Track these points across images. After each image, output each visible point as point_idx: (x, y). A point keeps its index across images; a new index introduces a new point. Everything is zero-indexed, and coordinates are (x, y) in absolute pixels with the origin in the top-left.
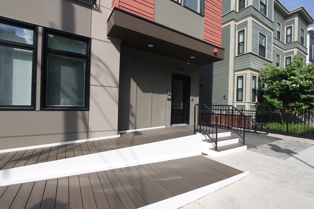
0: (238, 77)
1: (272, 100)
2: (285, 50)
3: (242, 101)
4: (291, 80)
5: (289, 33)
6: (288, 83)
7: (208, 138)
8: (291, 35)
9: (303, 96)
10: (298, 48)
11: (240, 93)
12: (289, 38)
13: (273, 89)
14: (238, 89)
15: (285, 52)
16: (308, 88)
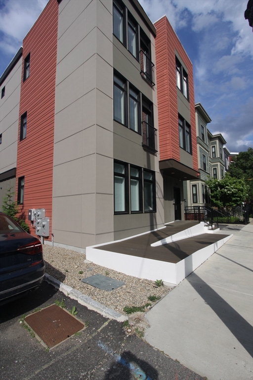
0: (193, 185)
1: (217, 202)
2: (212, 163)
3: (197, 202)
4: (227, 189)
5: (213, 151)
6: (226, 190)
7: (206, 224)
8: (215, 152)
9: (234, 199)
10: (220, 162)
11: (195, 197)
12: (214, 154)
13: (217, 194)
14: (193, 194)
15: (212, 164)
16: (236, 194)
